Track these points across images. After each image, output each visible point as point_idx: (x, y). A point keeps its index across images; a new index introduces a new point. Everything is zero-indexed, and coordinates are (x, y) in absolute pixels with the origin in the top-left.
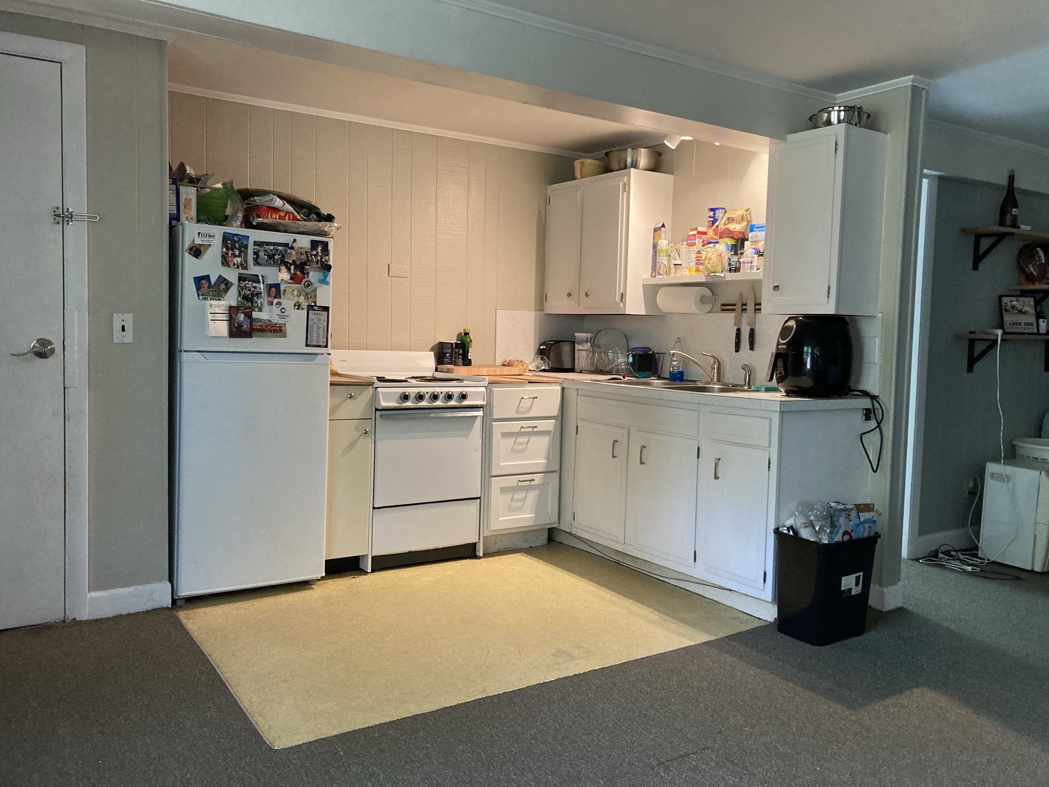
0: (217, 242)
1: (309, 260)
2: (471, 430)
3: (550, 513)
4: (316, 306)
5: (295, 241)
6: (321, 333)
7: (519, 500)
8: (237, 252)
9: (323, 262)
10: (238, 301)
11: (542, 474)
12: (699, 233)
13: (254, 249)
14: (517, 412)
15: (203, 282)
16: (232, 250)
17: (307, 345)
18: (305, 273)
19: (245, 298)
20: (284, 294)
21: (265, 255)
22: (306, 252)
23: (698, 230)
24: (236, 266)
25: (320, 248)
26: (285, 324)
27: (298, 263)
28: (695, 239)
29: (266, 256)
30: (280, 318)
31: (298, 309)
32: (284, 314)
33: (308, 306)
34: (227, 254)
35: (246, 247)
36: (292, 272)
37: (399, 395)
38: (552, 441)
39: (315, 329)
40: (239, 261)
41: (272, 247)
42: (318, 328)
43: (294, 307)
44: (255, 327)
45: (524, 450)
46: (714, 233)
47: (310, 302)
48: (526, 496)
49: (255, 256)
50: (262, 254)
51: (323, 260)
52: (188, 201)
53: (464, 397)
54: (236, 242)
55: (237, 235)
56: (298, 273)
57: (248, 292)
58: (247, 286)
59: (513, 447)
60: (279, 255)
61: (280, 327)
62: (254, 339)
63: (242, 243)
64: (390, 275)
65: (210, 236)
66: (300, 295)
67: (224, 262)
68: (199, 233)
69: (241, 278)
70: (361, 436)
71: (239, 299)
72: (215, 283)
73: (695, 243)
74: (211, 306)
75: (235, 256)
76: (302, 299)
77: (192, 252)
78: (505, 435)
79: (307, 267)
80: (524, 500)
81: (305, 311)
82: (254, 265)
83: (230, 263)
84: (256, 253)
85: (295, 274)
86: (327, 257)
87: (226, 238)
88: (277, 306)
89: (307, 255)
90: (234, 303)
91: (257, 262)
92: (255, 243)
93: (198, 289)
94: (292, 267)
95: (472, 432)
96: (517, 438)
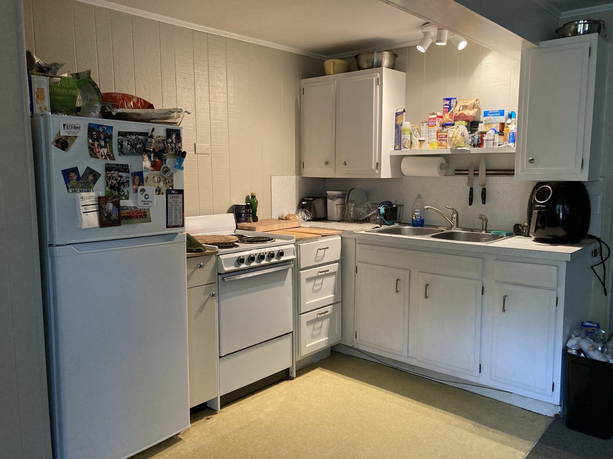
0: (83, 134)
1: (165, 147)
2: (285, 280)
3: (337, 334)
4: (173, 190)
5: (153, 129)
6: (179, 215)
7: (318, 329)
8: (103, 143)
9: (177, 149)
10: (106, 191)
11: (332, 306)
12: (438, 117)
13: (118, 139)
14: (316, 260)
15: (72, 174)
16: (98, 141)
17: (168, 227)
18: (163, 160)
19: (112, 187)
20: (146, 181)
21: (128, 144)
22: (163, 140)
23: (437, 115)
24: (104, 157)
25: (174, 136)
26: (149, 209)
27: (157, 151)
28: (435, 122)
29: (129, 146)
30: (144, 204)
31: (159, 194)
32: (148, 200)
33: (167, 190)
34: (93, 145)
35: (110, 137)
36: (152, 159)
37: (236, 259)
38: (337, 279)
39: (173, 211)
40: (106, 152)
41: (134, 137)
42: (176, 210)
43: (156, 192)
44: (123, 215)
45: (320, 289)
46: (450, 117)
47: (168, 187)
48: (322, 323)
49: (119, 146)
50: (125, 143)
51: (177, 147)
52: (41, 91)
53: (281, 254)
54: (102, 133)
55: (102, 126)
56: (157, 160)
57: (115, 182)
58: (114, 175)
59: (313, 288)
60: (140, 144)
61: (145, 212)
62: (122, 227)
63: (107, 133)
65: (76, 128)
66: (160, 181)
67: (92, 153)
68: (64, 125)
69: (108, 169)
70: (208, 299)
71: (107, 189)
72: (84, 175)
73: (436, 124)
74: (82, 198)
75: (102, 147)
76: (161, 185)
77: (59, 145)
78: (308, 280)
79: (165, 155)
80: (321, 328)
81: (165, 196)
82: (119, 155)
83: (98, 154)
84: (120, 143)
85: (154, 161)
86: (180, 144)
87: (91, 129)
88: (141, 193)
89: (164, 143)
90: (102, 194)
91: (121, 152)
92: (120, 134)
93: (67, 182)
94: (152, 155)
96: (315, 281)
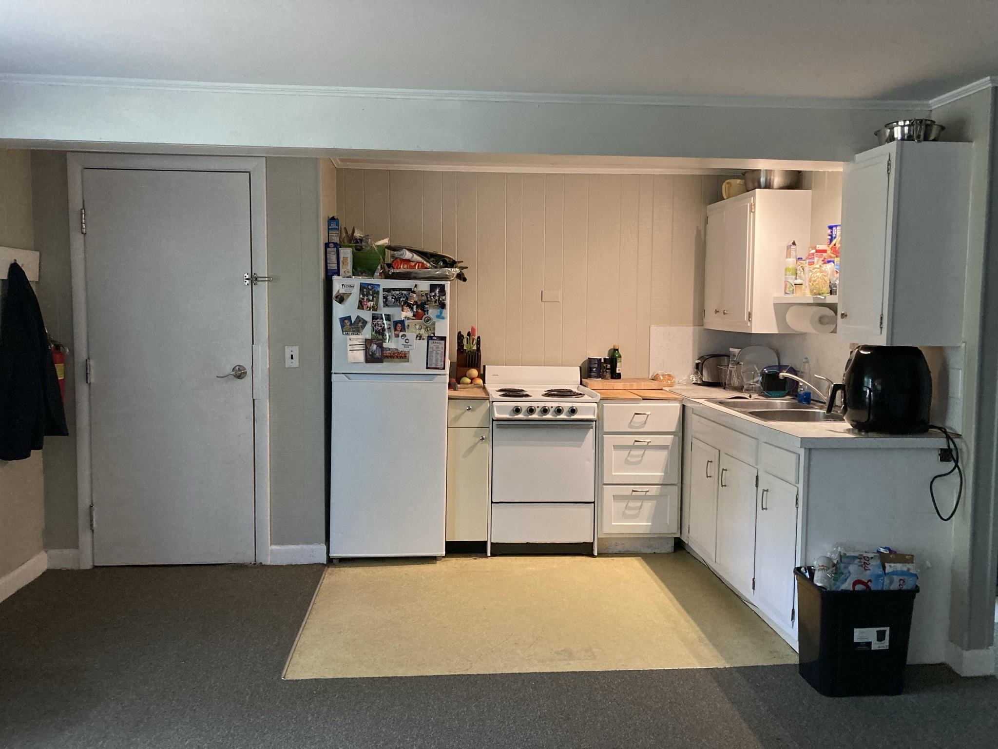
0: (356, 291)
1: (428, 301)
2: (583, 441)
3: (668, 523)
4: (434, 336)
5: (416, 286)
6: (439, 357)
7: (635, 508)
8: (371, 298)
9: (441, 301)
10: (372, 335)
11: (660, 486)
12: (818, 251)
13: (383, 295)
14: (630, 426)
15: (346, 321)
16: (367, 296)
17: (427, 368)
18: (425, 311)
19: (378, 332)
20: (408, 328)
21: (392, 298)
22: (426, 294)
23: (817, 249)
24: (368, 309)
25: (438, 290)
26: (409, 352)
27: (419, 303)
28: (813, 258)
29: (393, 300)
30: (405, 347)
31: (420, 339)
32: (408, 344)
33: (428, 336)
34: (363, 299)
35: (378, 293)
36: (415, 310)
37: (512, 408)
38: (671, 454)
39: (434, 355)
40: (372, 305)
41: (398, 292)
42: (437, 354)
43: (417, 337)
44: (385, 355)
45: (640, 462)
46: (832, 251)
47: (429, 334)
48: (642, 505)
49: (384, 300)
50: (390, 298)
51: (441, 299)
52: (345, 259)
53: (573, 411)
54: (370, 290)
55: (371, 284)
56: (420, 311)
57: (380, 328)
58: (379, 323)
59: (626, 459)
60: (404, 297)
61: (405, 354)
62: (385, 363)
63: (375, 290)
64: (543, 300)
65: (351, 286)
66: (421, 328)
67: (360, 305)
68: (343, 285)
69: (374, 318)
70: (479, 442)
71: (373, 333)
72: (355, 322)
73: (813, 262)
74: (350, 339)
75: (370, 301)
76: (422, 331)
77: (338, 300)
78: (616, 447)
79: (427, 306)
80: (640, 509)
81: (426, 341)
82: (384, 307)
83: (364, 306)
84: (385, 297)
85: (417, 312)
86: (444, 297)
87: (363, 287)
88: (403, 338)
89: (427, 296)
90: (369, 337)
91: (386, 304)
92: (384, 290)
93: (342, 327)
94: (415, 307)
95: (584, 443)
96: (630, 451)
